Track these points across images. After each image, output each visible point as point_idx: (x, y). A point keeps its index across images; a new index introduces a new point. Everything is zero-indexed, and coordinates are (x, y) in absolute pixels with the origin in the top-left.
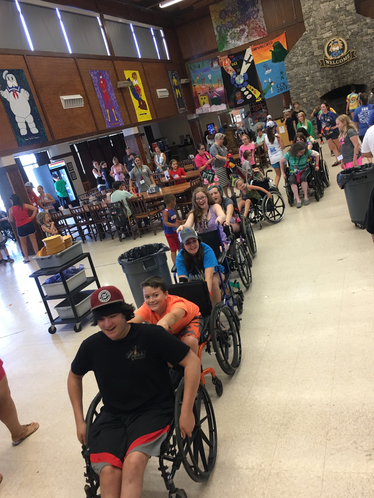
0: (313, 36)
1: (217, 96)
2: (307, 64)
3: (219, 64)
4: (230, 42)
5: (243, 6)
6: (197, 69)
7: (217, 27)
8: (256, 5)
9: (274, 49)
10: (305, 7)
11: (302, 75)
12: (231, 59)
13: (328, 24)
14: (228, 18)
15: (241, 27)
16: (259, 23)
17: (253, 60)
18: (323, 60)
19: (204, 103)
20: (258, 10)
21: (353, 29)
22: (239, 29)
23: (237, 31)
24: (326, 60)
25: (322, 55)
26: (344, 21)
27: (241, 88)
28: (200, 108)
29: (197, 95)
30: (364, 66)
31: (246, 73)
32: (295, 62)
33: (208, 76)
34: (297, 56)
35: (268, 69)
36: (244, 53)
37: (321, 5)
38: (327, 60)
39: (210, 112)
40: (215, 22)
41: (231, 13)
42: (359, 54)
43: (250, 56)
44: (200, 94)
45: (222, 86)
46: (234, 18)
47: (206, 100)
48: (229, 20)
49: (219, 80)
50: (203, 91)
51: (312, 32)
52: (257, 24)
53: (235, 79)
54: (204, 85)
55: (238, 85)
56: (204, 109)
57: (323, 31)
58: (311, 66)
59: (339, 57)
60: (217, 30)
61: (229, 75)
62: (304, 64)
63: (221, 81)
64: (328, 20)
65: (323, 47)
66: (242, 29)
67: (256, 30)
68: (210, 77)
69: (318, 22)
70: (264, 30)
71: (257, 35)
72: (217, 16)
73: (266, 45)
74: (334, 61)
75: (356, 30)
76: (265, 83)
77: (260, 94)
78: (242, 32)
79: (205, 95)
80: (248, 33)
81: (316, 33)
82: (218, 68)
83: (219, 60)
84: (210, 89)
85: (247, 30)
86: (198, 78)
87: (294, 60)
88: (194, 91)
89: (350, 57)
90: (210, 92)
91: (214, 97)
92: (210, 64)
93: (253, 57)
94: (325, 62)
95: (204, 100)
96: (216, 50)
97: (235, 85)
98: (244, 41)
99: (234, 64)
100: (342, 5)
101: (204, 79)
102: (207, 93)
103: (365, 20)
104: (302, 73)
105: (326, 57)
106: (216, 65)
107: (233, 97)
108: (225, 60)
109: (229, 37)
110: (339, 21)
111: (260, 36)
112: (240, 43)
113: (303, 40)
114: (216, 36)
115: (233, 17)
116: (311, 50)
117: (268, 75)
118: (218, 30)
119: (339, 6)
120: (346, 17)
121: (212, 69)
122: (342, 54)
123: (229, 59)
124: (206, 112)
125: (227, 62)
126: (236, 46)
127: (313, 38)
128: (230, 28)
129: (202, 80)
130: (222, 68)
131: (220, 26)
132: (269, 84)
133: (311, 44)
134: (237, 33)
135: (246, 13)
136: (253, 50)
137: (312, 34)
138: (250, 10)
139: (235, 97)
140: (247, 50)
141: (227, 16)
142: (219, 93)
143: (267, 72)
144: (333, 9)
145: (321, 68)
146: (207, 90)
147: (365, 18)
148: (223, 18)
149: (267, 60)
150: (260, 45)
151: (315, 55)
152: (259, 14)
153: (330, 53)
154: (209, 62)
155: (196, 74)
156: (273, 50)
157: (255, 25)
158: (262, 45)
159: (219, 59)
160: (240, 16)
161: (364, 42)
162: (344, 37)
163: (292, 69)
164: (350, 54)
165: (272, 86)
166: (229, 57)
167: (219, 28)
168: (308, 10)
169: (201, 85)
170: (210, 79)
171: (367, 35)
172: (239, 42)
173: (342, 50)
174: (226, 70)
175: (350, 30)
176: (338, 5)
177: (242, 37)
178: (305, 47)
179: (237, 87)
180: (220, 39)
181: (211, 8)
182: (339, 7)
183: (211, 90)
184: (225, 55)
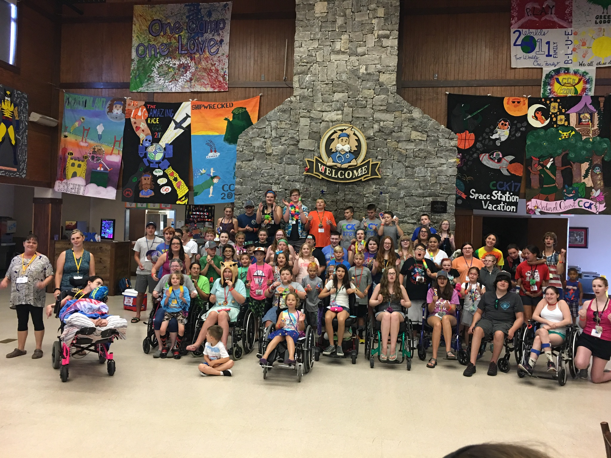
0: (305, 109)
1: (105, 169)
2: (281, 159)
3: (124, 111)
4: (156, 80)
5: (197, 26)
6: (81, 108)
7: (139, 46)
8: (220, 32)
9: (234, 118)
10: (301, 49)
11: (265, 178)
12: (148, 110)
13: (337, 96)
14: (163, 36)
15: (183, 60)
16: (217, 63)
17: (189, 126)
18: (314, 161)
19: (74, 175)
20: (222, 41)
21: (384, 121)
22: (177, 63)
23: (175, 64)
24: (320, 165)
25: (313, 151)
26: (370, 101)
27: (154, 169)
28: (65, 181)
29: (65, 154)
30: (391, 198)
31: (171, 144)
32: (258, 148)
33: (98, 127)
34: (264, 137)
35: (213, 150)
36: (176, 107)
37: (333, 57)
38: (322, 164)
39: (81, 194)
40: (137, 36)
41: (172, 30)
42: (386, 172)
43: (186, 116)
44: (72, 154)
45: (119, 154)
46: (173, 41)
47: (82, 171)
48: (163, 40)
49: (115, 141)
50: (80, 151)
51: (304, 102)
52: (213, 65)
53: (146, 148)
54: (86, 142)
55: (149, 162)
56: (71, 186)
57: (325, 107)
58: (287, 166)
59: (345, 166)
60: (137, 51)
61: (139, 138)
62: (276, 158)
63: (120, 144)
64: (339, 89)
65: (318, 136)
66: (183, 64)
67: (208, 74)
68: (100, 129)
69: (320, 86)
70: (224, 79)
71: (208, 84)
72: (144, 28)
73: (220, 106)
74: (334, 171)
75: (390, 125)
76: (202, 174)
77: (188, 192)
78: (182, 70)
79: (83, 161)
80: (193, 74)
81: (312, 106)
82: (122, 119)
83: (127, 105)
84: (94, 152)
85: (193, 70)
86: (77, 124)
87: (257, 144)
88: (62, 145)
89: (368, 173)
90: (93, 158)
91: (99, 169)
92: (108, 105)
93: (192, 121)
94: (317, 166)
95: (76, 169)
96: (126, 86)
97: (145, 160)
98: (183, 87)
99: (153, 121)
100: (372, 70)
101: (88, 130)
102: (86, 157)
103: (410, 112)
104: (268, 173)
105: (321, 158)
106: (117, 111)
107: (135, 180)
108: (137, 109)
109: (155, 70)
110: (359, 97)
111: (213, 87)
112: (174, 88)
113: (284, 111)
114: (133, 60)
115: (172, 38)
116: (295, 136)
117: (211, 163)
118: (140, 52)
119: (366, 70)
120: (375, 93)
121: (108, 117)
122: (353, 163)
123: (145, 109)
124: (73, 192)
125: (140, 114)
126: (165, 91)
127: (304, 113)
128: (161, 56)
129: (84, 130)
130: (128, 121)
131: (144, 46)
132: (209, 178)
133: (297, 123)
134: (174, 68)
135: (198, 39)
136: (195, 107)
137: (303, 105)
138: (208, 36)
139: (139, 182)
140: (184, 104)
141: (162, 34)
142: (110, 164)
143: (211, 155)
144: (354, 72)
145: (306, 176)
146: (88, 152)
147: (412, 108)
148: (156, 35)
149: (216, 134)
150: (209, 103)
151: (300, 147)
152: (220, 49)
153: (329, 152)
154: (106, 102)
155: (76, 116)
156: (231, 120)
157: (210, 66)
158: (213, 103)
159: (127, 103)
160: (185, 40)
161: (400, 153)
162: (363, 129)
163: (250, 160)
164: (368, 167)
165: (213, 184)
166: (145, 105)
167: (141, 48)
168: (305, 58)
169: (80, 139)
170: (100, 133)
171: (409, 141)
172: (172, 86)
173: (356, 154)
174: (134, 126)
175: (378, 121)
176: (365, 66)
177: (180, 78)
178: (283, 125)
179: (147, 164)
180: (138, 68)
181: (138, 9)
182: (365, 72)
183: (96, 154)
184: (141, 100)
